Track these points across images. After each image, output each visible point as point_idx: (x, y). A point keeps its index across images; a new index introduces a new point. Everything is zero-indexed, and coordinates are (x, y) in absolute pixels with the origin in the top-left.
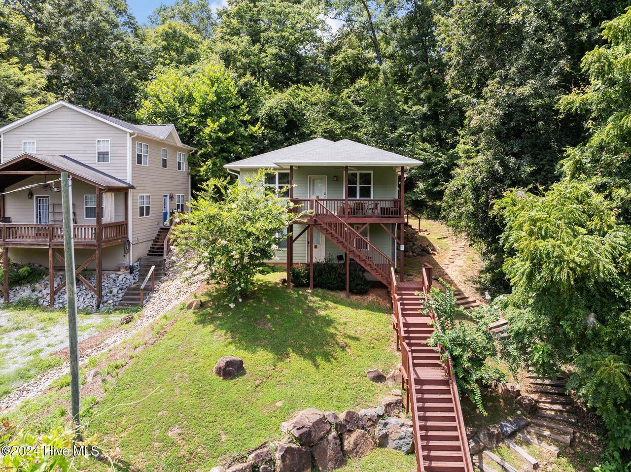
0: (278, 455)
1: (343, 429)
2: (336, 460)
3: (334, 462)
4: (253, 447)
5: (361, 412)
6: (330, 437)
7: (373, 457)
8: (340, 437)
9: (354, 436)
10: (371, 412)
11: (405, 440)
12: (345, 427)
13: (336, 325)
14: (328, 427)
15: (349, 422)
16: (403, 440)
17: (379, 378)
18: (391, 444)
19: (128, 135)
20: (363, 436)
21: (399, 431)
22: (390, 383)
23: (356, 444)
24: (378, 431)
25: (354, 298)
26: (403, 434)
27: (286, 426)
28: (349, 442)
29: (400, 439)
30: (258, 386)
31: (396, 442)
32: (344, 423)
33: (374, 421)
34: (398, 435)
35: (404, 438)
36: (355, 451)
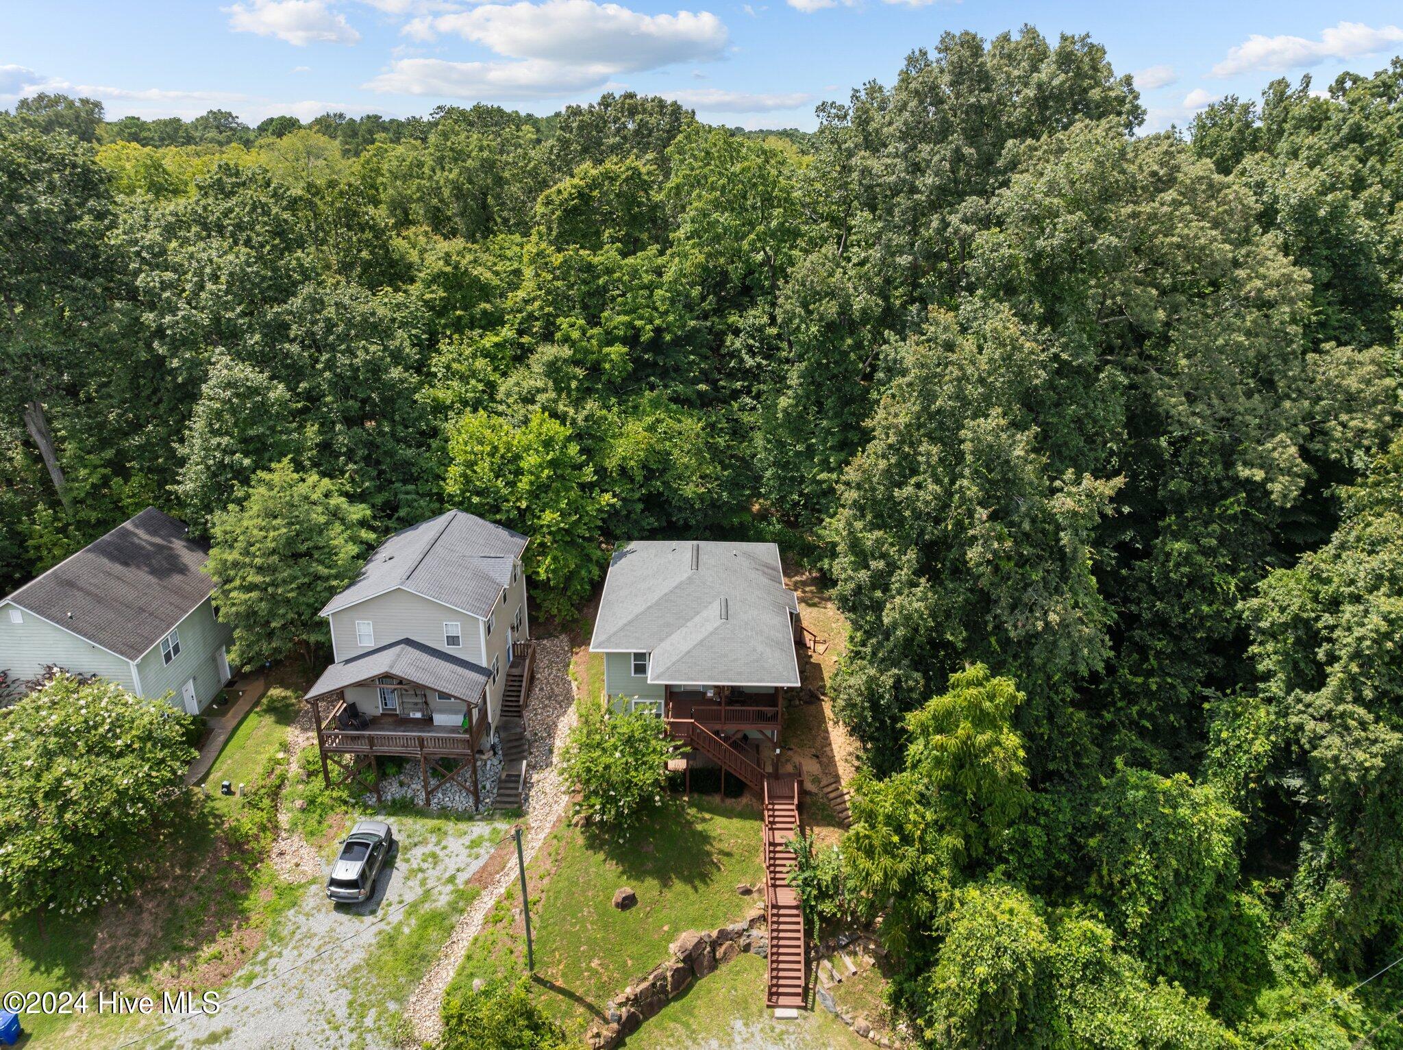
0: (669, 974)
1: (715, 944)
2: (711, 968)
3: (709, 969)
4: (650, 969)
5: (730, 927)
6: (706, 953)
7: (739, 961)
8: (714, 951)
9: (724, 947)
10: (738, 926)
12: (717, 941)
13: (711, 840)
14: (704, 945)
15: (720, 937)
17: (747, 892)
18: (753, 950)
20: (731, 946)
22: (755, 895)
23: (725, 953)
24: (743, 941)
25: (729, 802)
27: (673, 947)
28: (720, 953)
30: (649, 912)
32: (716, 938)
33: (740, 934)
36: (725, 958)
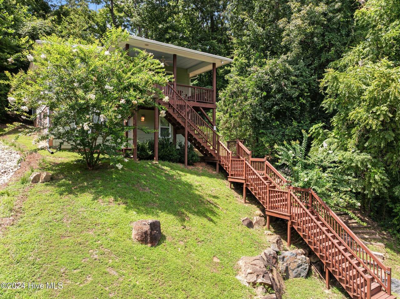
10: (271, 250)
11: (303, 266)
16: (301, 268)
17: (250, 225)
18: (292, 274)
21: (296, 260)
22: (256, 227)
24: (282, 266)
26: (300, 262)
29: (298, 267)
31: (295, 271)
34: (296, 264)
35: (301, 265)
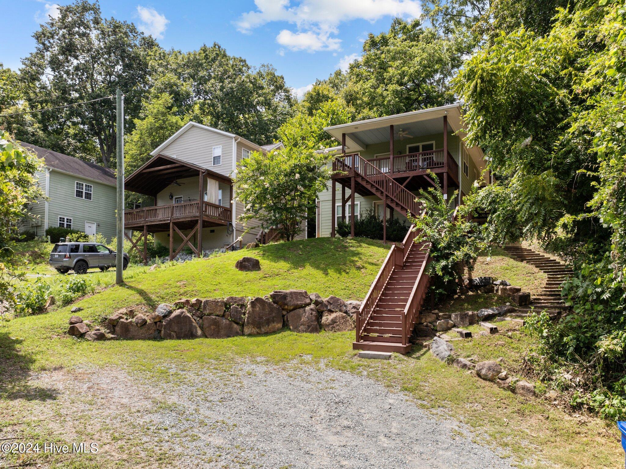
1: (323, 308)
2: (309, 326)
3: (306, 327)
6: (307, 308)
8: (319, 312)
9: (334, 315)
12: (327, 306)
13: (361, 256)
14: (308, 301)
15: (331, 304)
19: (234, 140)
20: (343, 318)
23: (334, 321)
28: (327, 318)
30: (266, 277)
32: (326, 303)
36: (331, 326)
